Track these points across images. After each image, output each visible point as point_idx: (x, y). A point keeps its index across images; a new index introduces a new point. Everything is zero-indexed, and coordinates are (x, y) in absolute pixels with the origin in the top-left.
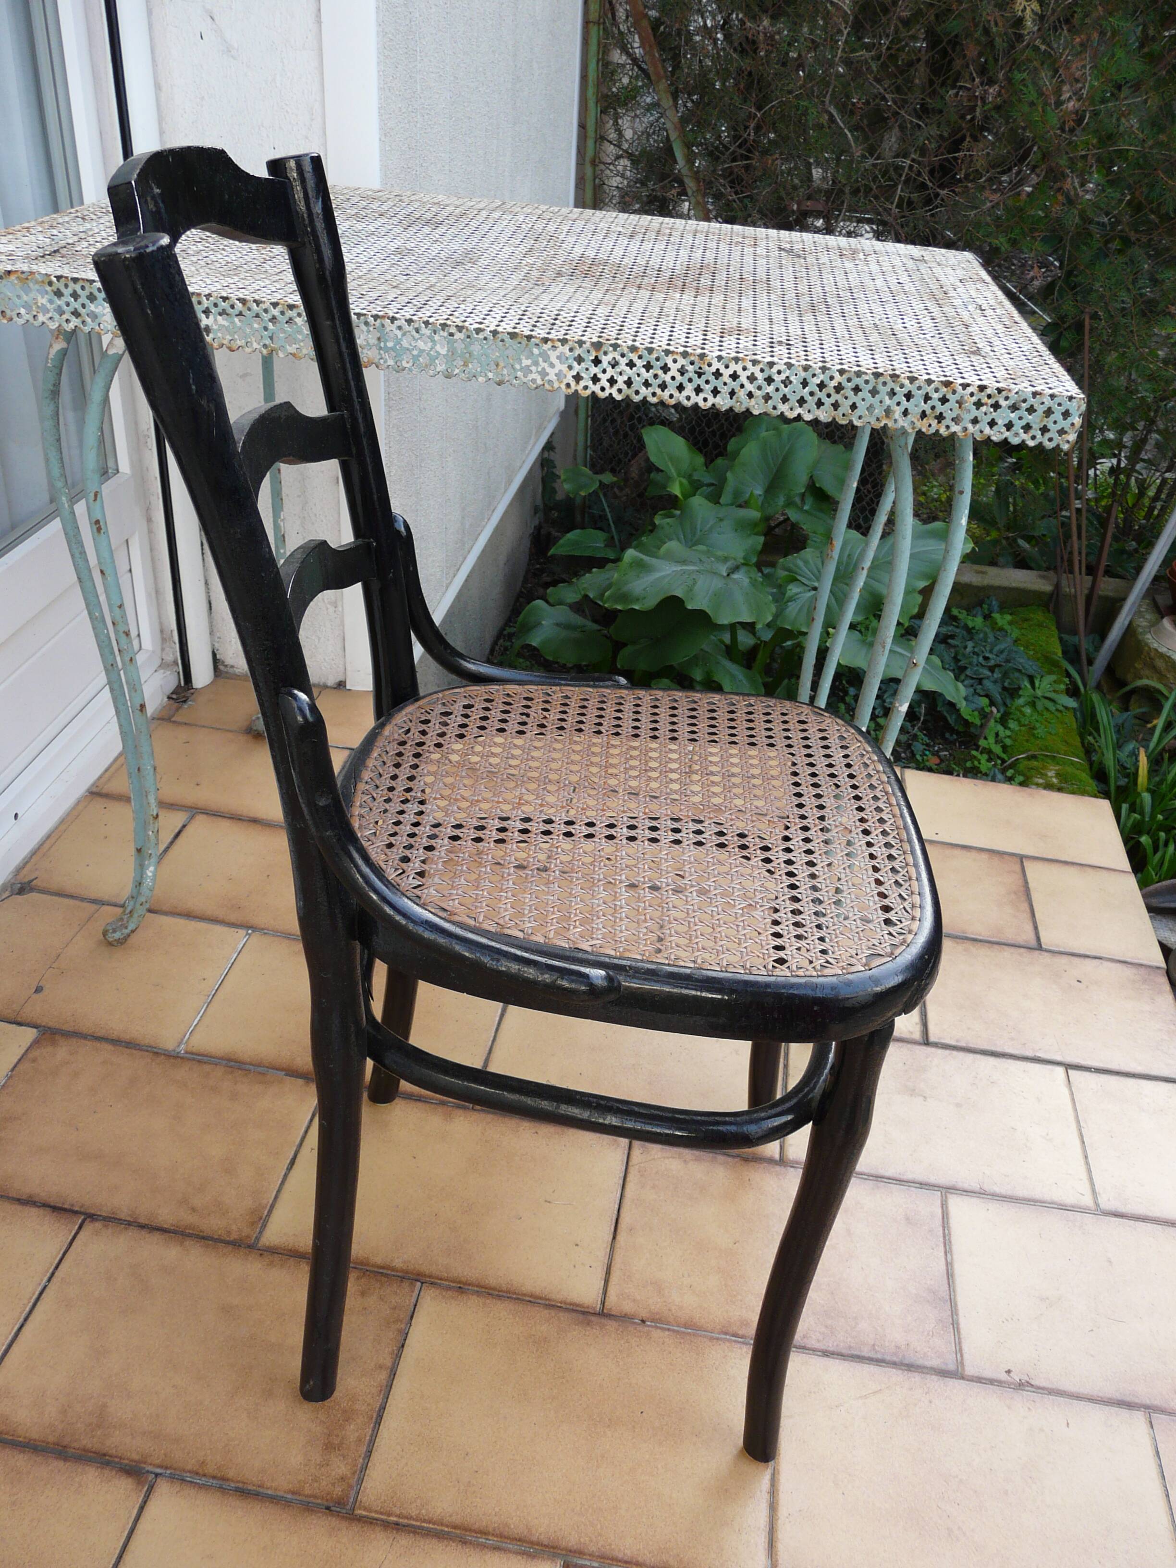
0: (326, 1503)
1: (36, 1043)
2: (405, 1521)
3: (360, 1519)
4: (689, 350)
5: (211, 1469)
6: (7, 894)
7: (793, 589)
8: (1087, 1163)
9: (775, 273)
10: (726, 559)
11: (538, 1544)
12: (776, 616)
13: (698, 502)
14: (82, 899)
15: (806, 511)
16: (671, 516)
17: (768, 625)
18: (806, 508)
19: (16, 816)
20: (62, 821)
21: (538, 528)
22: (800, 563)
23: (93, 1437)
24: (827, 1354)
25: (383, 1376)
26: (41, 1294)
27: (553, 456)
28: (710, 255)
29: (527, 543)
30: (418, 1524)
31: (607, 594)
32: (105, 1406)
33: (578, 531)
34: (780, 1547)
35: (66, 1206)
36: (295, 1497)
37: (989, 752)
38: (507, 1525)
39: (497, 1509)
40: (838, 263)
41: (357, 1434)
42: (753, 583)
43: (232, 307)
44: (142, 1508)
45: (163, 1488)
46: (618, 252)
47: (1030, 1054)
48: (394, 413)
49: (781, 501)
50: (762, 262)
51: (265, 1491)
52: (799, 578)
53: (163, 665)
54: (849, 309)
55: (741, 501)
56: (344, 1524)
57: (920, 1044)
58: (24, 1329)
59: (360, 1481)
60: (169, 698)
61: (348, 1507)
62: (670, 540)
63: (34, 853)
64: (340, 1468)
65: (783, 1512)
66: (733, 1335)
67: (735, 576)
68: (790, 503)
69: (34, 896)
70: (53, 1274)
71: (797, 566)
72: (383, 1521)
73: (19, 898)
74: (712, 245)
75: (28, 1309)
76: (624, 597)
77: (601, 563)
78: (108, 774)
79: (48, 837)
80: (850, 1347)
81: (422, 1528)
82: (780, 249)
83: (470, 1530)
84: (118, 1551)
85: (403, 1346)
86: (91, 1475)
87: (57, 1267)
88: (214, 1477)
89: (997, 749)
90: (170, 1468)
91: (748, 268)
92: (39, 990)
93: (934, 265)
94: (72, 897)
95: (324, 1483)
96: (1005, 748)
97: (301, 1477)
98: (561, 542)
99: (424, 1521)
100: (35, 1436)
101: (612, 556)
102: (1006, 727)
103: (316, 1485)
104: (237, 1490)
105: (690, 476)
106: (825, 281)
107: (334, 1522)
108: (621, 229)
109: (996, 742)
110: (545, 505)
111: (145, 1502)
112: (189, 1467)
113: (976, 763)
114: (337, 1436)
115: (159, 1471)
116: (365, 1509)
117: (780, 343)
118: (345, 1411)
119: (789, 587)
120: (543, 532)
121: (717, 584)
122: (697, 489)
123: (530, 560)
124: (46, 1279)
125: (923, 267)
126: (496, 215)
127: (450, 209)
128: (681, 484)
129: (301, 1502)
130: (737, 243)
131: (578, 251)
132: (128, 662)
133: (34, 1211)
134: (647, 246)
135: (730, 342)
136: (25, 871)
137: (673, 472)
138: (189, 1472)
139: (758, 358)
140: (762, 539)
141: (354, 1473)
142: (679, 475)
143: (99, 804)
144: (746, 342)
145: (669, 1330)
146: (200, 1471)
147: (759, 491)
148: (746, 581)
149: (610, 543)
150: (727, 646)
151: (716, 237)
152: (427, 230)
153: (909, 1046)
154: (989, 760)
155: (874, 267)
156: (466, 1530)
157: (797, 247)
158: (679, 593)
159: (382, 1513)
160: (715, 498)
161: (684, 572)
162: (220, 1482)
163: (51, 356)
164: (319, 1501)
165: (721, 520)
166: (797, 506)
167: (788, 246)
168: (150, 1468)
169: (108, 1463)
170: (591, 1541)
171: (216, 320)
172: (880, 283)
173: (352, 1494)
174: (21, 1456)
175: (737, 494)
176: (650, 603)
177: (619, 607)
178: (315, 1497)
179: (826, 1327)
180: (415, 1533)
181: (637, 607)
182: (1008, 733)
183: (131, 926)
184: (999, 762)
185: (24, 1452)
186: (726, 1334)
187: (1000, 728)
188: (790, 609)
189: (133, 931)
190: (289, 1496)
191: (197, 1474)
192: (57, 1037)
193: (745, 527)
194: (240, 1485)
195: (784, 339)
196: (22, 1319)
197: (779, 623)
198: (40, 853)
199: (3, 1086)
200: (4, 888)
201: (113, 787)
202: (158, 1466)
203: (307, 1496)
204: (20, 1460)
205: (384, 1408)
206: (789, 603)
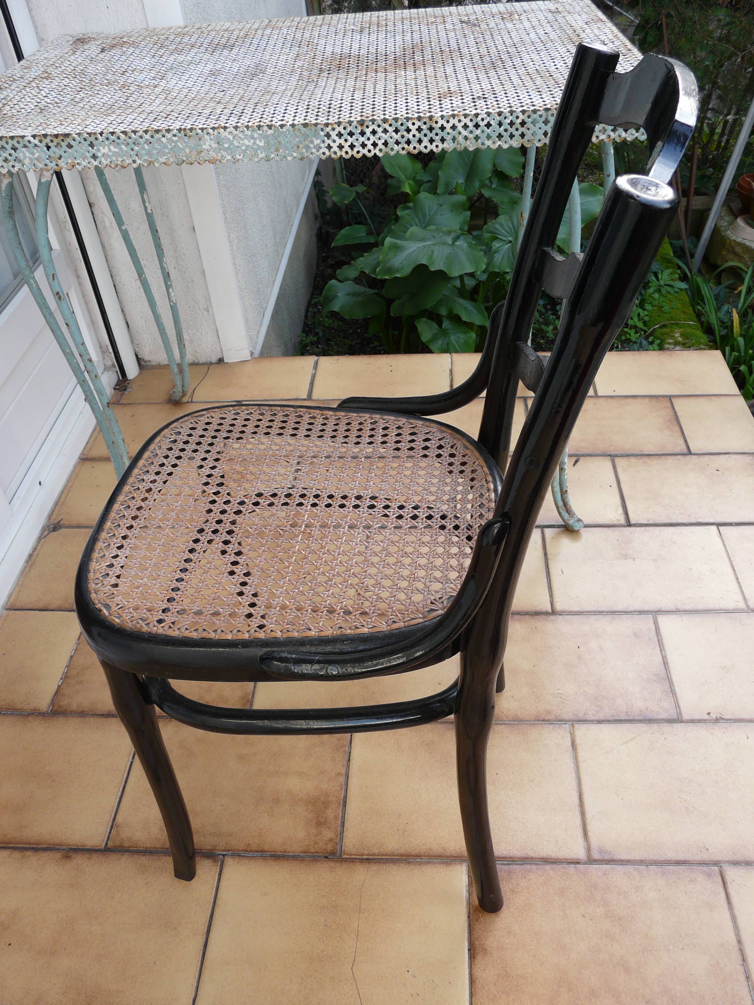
0: (324, 855)
2: (372, 857)
3: (346, 860)
4: (421, 115)
5: (254, 847)
6: (46, 533)
7: (496, 245)
8: (739, 582)
9: (462, 42)
10: (449, 233)
11: (451, 857)
12: (488, 265)
13: (423, 196)
15: (494, 189)
16: (408, 208)
17: (484, 272)
18: (494, 186)
19: (40, 483)
20: (68, 481)
21: (320, 229)
22: (498, 226)
24: (600, 722)
25: (342, 779)
26: (131, 766)
27: (320, 178)
28: (416, 36)
29: (314, 240)
30: (380, 857)
31: (377, 270)
33: (347, 228)
34: (590, 834)
36: (305, 854)
37: (635, 327)
38: (431, 849)
39: (424, 842)
40: (502, 26)
41: (333, 814)
42: (470, 245)
43: (119, 138)
44: (220, 875)
45: (230, 862)
46: (356, 46)
47: (694, 521)
48: (221, 177)
49: (477, 184)
50: (451, 35)
51: (288, 854)
52: (499, 236)
53: (106, 369)
54: (517, 61)
55: (450, 190)
56: (338, 864)
57: (625, 526)
58: (126, 788)
59: (342, 839)
60: (114, 389)
61: (338, 855)
62: (412, 226)
63: (56, 504)
64: (328, 834)
65: (588, 815)
66: (543, 721)
67: (458, 243)
68: (483, 186)
69: (63, 530)
70: (134, 754)
71: (496, 228)
72: (359, 859)
73: (55, 534)
74: (416, 28)
75: (125, 776)
76: (389, 270)
77: (368, 248)
78: (89, 446)
79: (62, 492)
80: (613, 716)
81: (383, 859)
82: (462, 22)
83: (411, 856)
84: (212, 900)
85: (349, 760)
88: (257, 851)
89: (640, 325)
90: (231, 850)
91: (444, 42)
93: (565, 14)
94: (86, 527)
95: (321, 844)
96: (645, 323)
97: (307, 843)
98: (338, 237)
99: (383, 855)
100: (149, 846)
101: (372, 240)
102: (644, 309)
103: (316, 846)
104: (272, 856)
105: (414, 178)
106: (497, 42)
107: (332, 864)
108: (352, 27)
109: (639, 320)
110: (322, 213)
111: (221, 871)
112: (241, 849)
113: (628, 336)
114: (322, 817)
115: (224, 853)
116: (348, 854)
117: (479, 97)
118: (323, 803)
119: (493, 244)
120: (323, 231)
121: (447, 250)
122: (420, 186)
123: (318, 251)
124: (131, 758)
125: (559, 17)
126: (268, 31)
128: (409, 184)
129: (310, 857)
130: (432, 23)
131: (329, 49)
132: (94, 378)
133: (113, 720)
134: (373, 37)
135: (446, 103)
136: (54, 516)
137: (403, 177)
138: (242, 851)
139: (467, 112)
140: (469, 213)
141: (337, 836)
142: (407, 179)
143: (88, 465)
144: (457, 102)
145: (504, 724)
146: (248, 850)
147: (461, 181)
148: (465, 245)
149: (369, 233)
150: (458, 289)
151: (417, 21)
152: (225, 52)
153: (619, 529)
154: (636, 332)
155: (527, 24)
156: (408, 856)
157: (473, 17)
158: (424, 261)
159: (358, 855)
160: (433, 191)
161: (425, 247)
162: (262, 853)
163: (3, 189)
164: (320, 854)
165: (441, 205)
166: (488, 187)
167: (466, 18)
168: (219, 853)
171: (109, 149)
172: (533, 35)
173: (338, 847)
174: (144, 857)
175: (447, 185)
176: (407, 271)
177: (387, 278)
178: (317, 852)
179: (597, 706)
180: (379, 862)
181: (398, 276)
182: (646, 313)
184: (643, 333)
185: (145, 855)
186: (538, 720)
187: (640, 311)
188: (495, 259)
190: (302, 855)
191: (247, 851)
193: (456, 207)
194: (273, 853)
195: (480, 94)
196: (123, 783)
197: (491, 269)
198: (60, 503)
199: (76, 650)
200: (44, 529)
201: (94, 453)
202: (224, 851)
203: (312, 853)
204: (144, 860)
205: (346, 797)
206: (495, 255)
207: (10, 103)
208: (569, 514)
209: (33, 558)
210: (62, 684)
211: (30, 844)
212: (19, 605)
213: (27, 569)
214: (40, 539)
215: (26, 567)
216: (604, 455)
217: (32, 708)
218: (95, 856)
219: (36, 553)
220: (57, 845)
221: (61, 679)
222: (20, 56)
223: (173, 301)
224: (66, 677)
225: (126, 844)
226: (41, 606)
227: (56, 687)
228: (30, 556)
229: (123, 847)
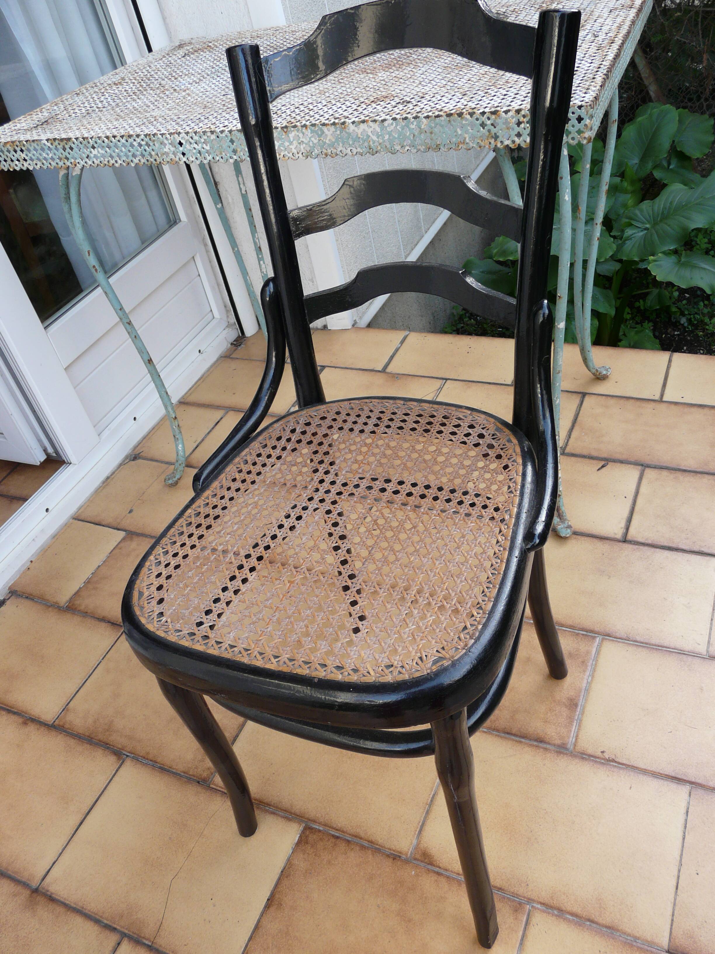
0: (198, 779)
1: (124, 539)
3: (211, 789)
5: (150, 757)
6: (128, 460)
7: (629, 232)
11: (294, 814)
14: (162, 462)
15: (670, 171)
18: (671, 168)
19: (135, 419)
23: (104, 735)
26: (98, 665)
32: (112, 721)
34: (425, 834)
35: (118, 623)
36: (184, 774)
39: (278, 794)
44: (117, 771)
45: (128, 762)
49: (650, 165)
51: (172, 770)
52: (634, 223)
53: (229, 326)
56: (203, 791)
57: (618, 541)
60: (232, 344)
61: (208, 783)
63: (144, 438)
64: (209, 763)
68: (658, 166)
69: (140, 461)
70: (105, 656)
71: (635, 215)
73: (133, 462)
75: (91, 672)
78: (190, 392)
79: (153, 428)
86: (99, 753)
87: (107, 653)
88: (151, 761)
90: (134, 754)
92: (131, 512)
94: (157, 461)
95: (200, 770)
97: (190, 766)
100: (81, 732)
103: (196, 770)
107: (199, 789)
111: (119, 768)
115: (128, 754)
116: (215, 785)
119: (627, 230)
124: (101, 658)
129: (187, 778)
133: (103, 625)
136: (137, 449)
138: (141, 757)
143: (183, 407)
146: (146, 757)
147: (636, 161)
153: (609, 542)
162: (153, 763)
164: (195, 778)
166: (663, 167)
168: (125, 753)
169: (108, 748)
170: (322, 816)
178: (194, 776)
183: (178, 476)
185: (74, 739)
188: (625, 246)
189: (179, 479)
190: (182, 774)
191: (144, 758)
192: (134, 536)
194: (162, 766)
196: (87, 677)
197: (618, 256)
198: (147, 438)
199: (104, 562)
200: (127, 457)
201: (192, 398)
202: (129, 752)
203: (190, 775)
204: (72, 742)
205: (238, 736)
206: (626, 242)
208: (560, 519)
209: (109, 480)
210: (83, 587)
211: (8, 706)
212: (82, 518)
213: (102, 488)
214: (120, 465)
215: (101, 487)
216: (636, 464)
217: (55, 601)
218: (42, 728)
219: (113, 476)
220: (23, 712)
221: (84, 583)
224: (88, 582)
225: (67, 726)
226: (97, 520)
227: (77, 588)
228: (108, 478)
229: (63, 727)
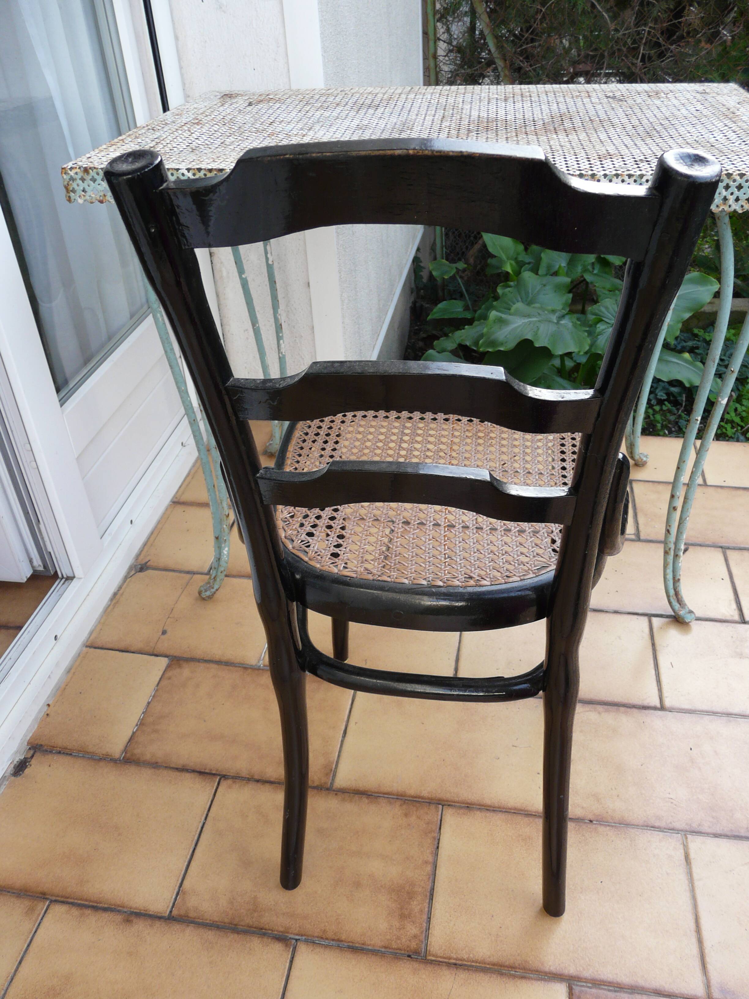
0: (406, 952)
1: (168, 667)
2: (460, 962)
3: (431, 962)
4: (582, 172)
5: (330, 935)
6: (133, 572)
7: (600, 327)
9: (611, 114)
10: (553, 311)
11: (550, 974)
12: (591, 346)
13: (527, 275)
14: (180, 571)
15: (595, 274)
16: (510, 287)
17: (586, 353)
18: (595, 272)
19: (131, 521)
20: (159, 522)
21: (414, 303)
22: (603, 309)
23: (253, 918)
24: (716, 836)
25: (429, 868)
26: (202, 828)
27: (420, 255)
28: (563, 107)
29: (408, 312)
30: (469, 963)
31: (481, 342)
32: (255, 897)
33: (445, 302)
34: (709, 967)
35: (207, 771)
36: (386, 950)
37: (732, 422)
38: (526, 961)
39: (519, 952)
40: (649, 101)
41: (419, 907)
42: (575, 325)
44: (291, 962)
45: (303, 949)
46: (502, 113)
48: (340, 237)
49: (579, 269)
50: (599, 107)
51: (367, 948)
52: (604, 319)
54: (673, 132)
55: (553, 271)
56: (422, 966)
57: (739, 623)
58: (196, 851)
59: (427, 937)
61: (422, 955)
62: (518, 302)
63: (145, 544)
64: (412, 930)
65: (707, 944)
66: (652, 827)
67: (563, 322)
68: (585, 270)
69: (150, 572)
70: (207, 815)
71: (601, 311)
72: (446, 963)
73: (141, 574)
74: (561, 99)
75: (196, 838)
76: (493, 343)
77: (470, 322)
78: (181, 489)
79: (152, 533)
80: (731, 830)
81: (473, 966)
82: (607, 97)
83: (504, 966)
84: (282, 990)
85: (438, 848)
86: (256, 942)
87: (209, 810)
88: (333, 940)
89: (737, 420)
90: (305, 935)
91: (592, 113)
92: (164, 632)
93: (714, 95)
94: (173, 571)
95: (404, 940)
96: (742, 418)
97: (388, 937)
98: (435, 310)
99: (473, 961)
100: (217, 919)
101: (468, 316)
102: (742, 405)
103: (399, 942)
104: (349, 947)
105: (516, 259)
106: (648, 116)
107: (416, 965)
108: (496, 96)
109: (736, 415)
110: (417, 287)
111: (292, 958)
112: (316, 934)
113: (724, 430)
114: (407, 909)
115: (297, 937)
116: (433, 956)
117: (641, 160)
118: (408, 893)
119: (598, 326)
120: (418, 305)
121: (552, 328)
122: (521, 267)
123: (411, 324)
124: (203, 818)
125: (708, 97)
126: (412, 96)
127: (379, 96)
128: (511, 264)
129: (391, 953)
130: (577, 96)
131: (475, 114)
133: (188, 775)
134: (519, 105)
135: (607, 163)
136: (142, 556)
137: (504, 257)
138: (317, 937)
140: (571, 295)
141: (422, 932)
142: (508, 258)
143: (179, 509)
144: (618, 163)
145: (609, 826)
146: (324, 936)
147: (564, 264)
148: (570, 325)
149: (466, 308)
150: (558, 369)
151: (561, 94)
153: (733, 625)
154: (733, 427)
155: (675, 102)
156: (501, 966)
157: (618, 94)
158: (529, 337)
159: (444, 958)
160: (535, 271)
161: (530, 322)
162: (338, 943)
164: (403, 952)
165: (545, 285)
166: (590, 272)
167: (611, 94)
168: (292, 936)
169: (264, 934)
170: (584, 969)
172: (684, 111)
173: (423, 946)
174: (210, 932)
175: (549, 267)
176: (511, 345)
177: (490, 350)
178: (400, 950)
179: (713, 818)
180: (468, 970)
181: (502, 349)
182: (744, 408)
183: (216, 587)
184: (739, 428)
185: (211, 930)
186: (647, 826)
187: (738, 406)
188: (599, 341)
189: (217, 590)
190: (383, 950)
191: (322, 938)
192: (181, 662)
193: (558, 288)
194: (351, 944)
195: (642, 158)
196: (193, 846)
197: (593, 350)
198: (149, 544)
199: (154, 696)
200: (131, 568)
201: (187, 497)
202: (297, 935)
203: (394, 949)
204: (210, 935)
205: (434, 889)
206: (599, 337)
207: (162, 142)
208: (680, 604)
209: (118, 597)
210: (137, 730)
211: (90, 901)
212: (99, 644)
213: (111, 607)
214: (126, 578)
215: (109, 606)
216: (715, 546)
217: (104, 752)
218: (158, 924)
219: (121, 592)
220: (119, 906)
221: (137, 725)
222: (165, 108)
223: (282, 353)
224: (141, 724)
225: (192, 914)
226: (122, 646)
227: (130, 733)
228: (115, 594)
229: (188, 916)
